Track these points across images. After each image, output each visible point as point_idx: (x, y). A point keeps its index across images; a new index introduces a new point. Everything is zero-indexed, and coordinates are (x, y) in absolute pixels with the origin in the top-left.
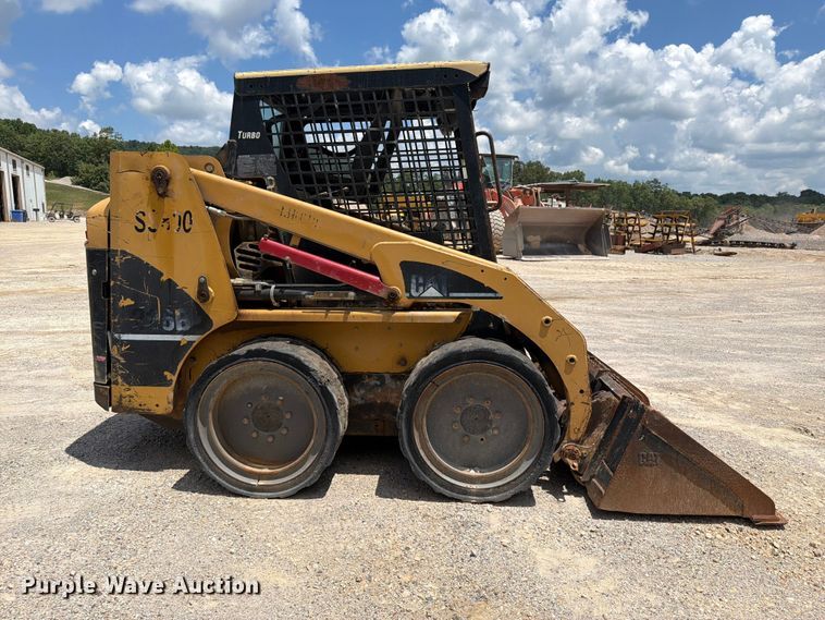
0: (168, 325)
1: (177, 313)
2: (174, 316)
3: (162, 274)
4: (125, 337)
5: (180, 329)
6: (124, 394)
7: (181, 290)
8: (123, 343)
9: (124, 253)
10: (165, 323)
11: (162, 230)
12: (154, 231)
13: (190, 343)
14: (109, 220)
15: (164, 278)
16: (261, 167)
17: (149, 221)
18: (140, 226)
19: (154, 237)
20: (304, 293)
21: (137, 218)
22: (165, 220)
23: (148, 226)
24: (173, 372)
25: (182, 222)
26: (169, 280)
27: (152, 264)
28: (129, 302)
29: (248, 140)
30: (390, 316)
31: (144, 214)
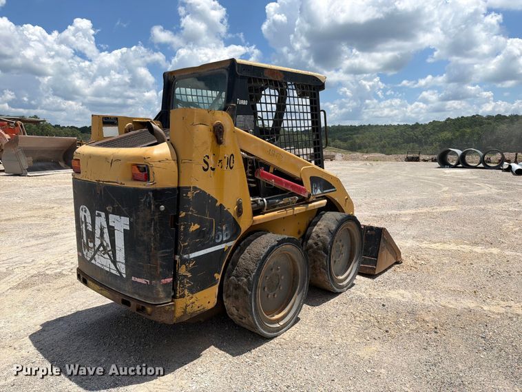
0: (218, 238)
1: (224, 228)
2: (222, 230)
3: (217, 201)
4: (193, 255)
5: (224, 239)
6: (188, 303)
7: (227, 210)
8: (190, 260)
9: (195, 188)
10: (217, 237)
11: (218, 169)
12: (213, 169)
13: (230, 247)
14: (178, 163)
15: (218, 204)
16: (247, 123)
17: (211, 162)
18: (206, 167)
19: (214, 173)
20: (277, 201)
21: (204, 160)
22: (220, 161)
23: (210, 166)
24: (219, 273)
25: (229, 162)
26: (221, 205)
27: (211, 195)
28: (197, 226)
29: (242, 105)
30: (307, 208)
31: (208, 158)
